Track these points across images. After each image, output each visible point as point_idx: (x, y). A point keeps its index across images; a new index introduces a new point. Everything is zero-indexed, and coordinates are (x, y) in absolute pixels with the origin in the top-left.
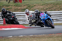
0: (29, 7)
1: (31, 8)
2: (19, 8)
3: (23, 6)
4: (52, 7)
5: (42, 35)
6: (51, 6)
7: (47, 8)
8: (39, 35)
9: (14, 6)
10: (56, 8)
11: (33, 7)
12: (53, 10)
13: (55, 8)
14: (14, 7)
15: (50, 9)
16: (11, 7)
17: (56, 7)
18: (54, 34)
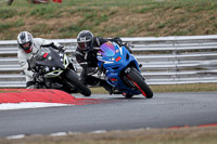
0: (91, 18)
1: (97, 24)
2: (51, 23)
3: (68, 16)
4: (183, 20)
5: (142, 130)
6: (179, 16)
7: (162, 22)
8: (131, 131)
9: (33, 14)
10: (199, 21)
11: (105, 19)
12: (185, 30)
13: (192, 23)
14: (31, 18)
15: (172, 26)
16: (19, 18)
17: (197, 18)
18: (190, 126)
